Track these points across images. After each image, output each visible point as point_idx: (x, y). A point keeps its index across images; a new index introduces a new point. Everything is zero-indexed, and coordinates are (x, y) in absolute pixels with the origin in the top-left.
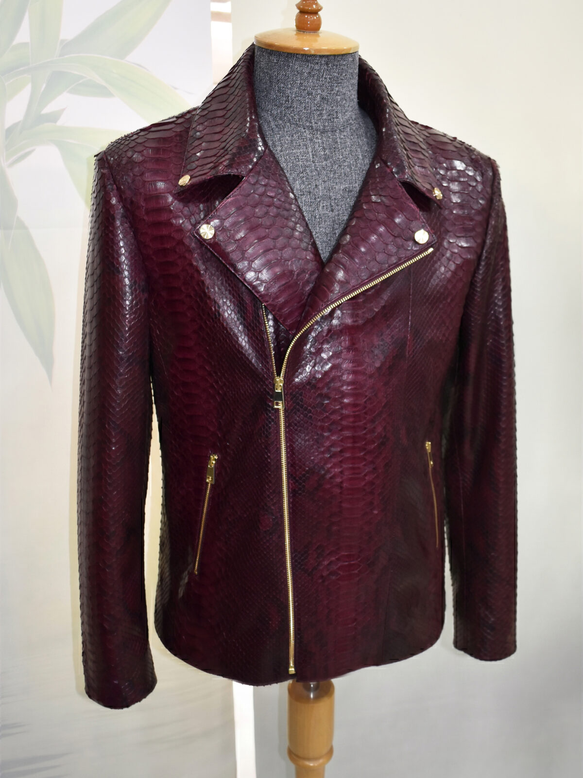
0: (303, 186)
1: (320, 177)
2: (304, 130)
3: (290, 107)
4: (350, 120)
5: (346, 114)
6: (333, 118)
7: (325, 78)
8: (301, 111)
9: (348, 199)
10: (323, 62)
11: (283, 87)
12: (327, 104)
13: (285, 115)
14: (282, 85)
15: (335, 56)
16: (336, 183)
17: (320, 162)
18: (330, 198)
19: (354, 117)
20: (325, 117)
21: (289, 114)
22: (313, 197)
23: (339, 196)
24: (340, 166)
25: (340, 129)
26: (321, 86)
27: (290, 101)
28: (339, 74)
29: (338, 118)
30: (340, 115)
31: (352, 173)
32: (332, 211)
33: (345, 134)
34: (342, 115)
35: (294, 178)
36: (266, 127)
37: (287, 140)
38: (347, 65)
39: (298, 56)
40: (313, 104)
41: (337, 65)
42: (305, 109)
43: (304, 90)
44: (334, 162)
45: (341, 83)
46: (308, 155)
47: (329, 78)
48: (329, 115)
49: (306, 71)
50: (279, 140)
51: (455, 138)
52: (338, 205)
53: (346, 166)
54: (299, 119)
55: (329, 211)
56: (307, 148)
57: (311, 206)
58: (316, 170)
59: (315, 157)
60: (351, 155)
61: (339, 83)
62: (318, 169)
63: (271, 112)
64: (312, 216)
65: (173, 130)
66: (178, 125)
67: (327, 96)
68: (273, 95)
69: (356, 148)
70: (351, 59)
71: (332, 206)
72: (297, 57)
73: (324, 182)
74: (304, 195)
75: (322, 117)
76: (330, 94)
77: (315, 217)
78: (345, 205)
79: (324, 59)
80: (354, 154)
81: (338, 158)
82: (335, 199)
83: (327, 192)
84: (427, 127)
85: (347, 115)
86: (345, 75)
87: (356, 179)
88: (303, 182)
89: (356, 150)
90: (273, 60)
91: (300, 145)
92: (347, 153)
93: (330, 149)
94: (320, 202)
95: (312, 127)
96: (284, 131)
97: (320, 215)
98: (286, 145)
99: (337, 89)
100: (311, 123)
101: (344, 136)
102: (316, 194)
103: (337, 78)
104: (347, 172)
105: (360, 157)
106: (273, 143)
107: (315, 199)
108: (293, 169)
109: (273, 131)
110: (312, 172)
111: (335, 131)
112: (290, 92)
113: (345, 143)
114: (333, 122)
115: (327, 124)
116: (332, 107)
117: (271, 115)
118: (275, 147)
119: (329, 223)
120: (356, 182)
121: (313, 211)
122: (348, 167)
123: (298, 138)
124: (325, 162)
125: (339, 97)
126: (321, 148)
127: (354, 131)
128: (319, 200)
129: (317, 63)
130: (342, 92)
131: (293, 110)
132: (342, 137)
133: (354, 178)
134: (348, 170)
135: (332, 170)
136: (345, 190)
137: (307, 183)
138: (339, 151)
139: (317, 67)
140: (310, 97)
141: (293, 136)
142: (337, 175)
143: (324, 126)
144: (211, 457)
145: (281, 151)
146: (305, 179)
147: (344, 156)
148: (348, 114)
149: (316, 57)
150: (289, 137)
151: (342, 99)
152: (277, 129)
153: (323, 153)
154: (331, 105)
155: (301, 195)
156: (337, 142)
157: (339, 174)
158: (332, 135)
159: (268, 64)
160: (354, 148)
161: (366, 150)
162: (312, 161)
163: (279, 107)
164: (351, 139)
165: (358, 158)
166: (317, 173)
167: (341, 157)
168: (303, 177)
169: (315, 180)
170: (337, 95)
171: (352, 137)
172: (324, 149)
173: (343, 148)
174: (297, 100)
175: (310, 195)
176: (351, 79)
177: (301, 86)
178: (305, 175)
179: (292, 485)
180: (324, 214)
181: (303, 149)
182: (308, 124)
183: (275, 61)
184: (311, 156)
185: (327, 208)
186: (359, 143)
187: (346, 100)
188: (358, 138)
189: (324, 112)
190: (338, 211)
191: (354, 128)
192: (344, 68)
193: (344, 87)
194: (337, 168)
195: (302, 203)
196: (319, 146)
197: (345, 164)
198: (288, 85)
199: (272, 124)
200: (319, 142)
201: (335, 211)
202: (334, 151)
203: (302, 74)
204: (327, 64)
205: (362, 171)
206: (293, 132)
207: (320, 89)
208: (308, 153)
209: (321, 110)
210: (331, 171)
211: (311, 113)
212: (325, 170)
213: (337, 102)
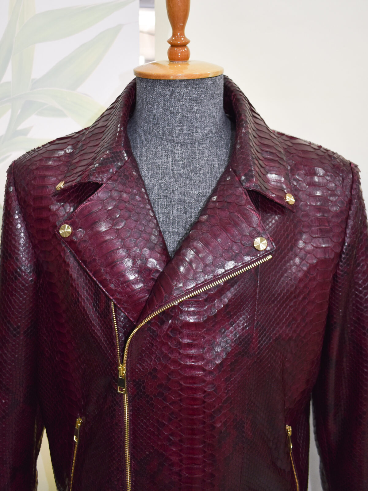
0: (160, 191)
1: (176, 183)
2: (166, 143)
3: (157, 124)
4: (209, 134)
5: (206, 128)
6: (193, 133)
7: (185, 99)
8: (165, 127)
9: (201, 203)
10: (183, 86)
11: (151, 108)
12: (187, 121)
13: (152, 131)
14: (150, 106)
15: (193, 80)
16: (191, 189)
17: (178, 170)
18: (184, 202)
19: (214, 131)
20: (185, 132)
21: (156, 130)
22: (169, 200)
23: (193, 200)
24: (196, 174)
25: (199, 142)
26: (181, 106)
27: (156, 119)
28: (198, 95)
29: (197, 132)
30: (199, 130)
31: (206, 180)
32: (186, 213)
33: (204, 146)
34: (201, 130)
35: (153, 184)
36: (138, 141)
37: (152, 151)
38: (207, 87)
39: (161, 81)
40: (174, 121)
41: (196, 88)
42: (168, 125)
43: (167, 109)
44: (191, 170)
45: (200, 103)
46: (168, 165)
47: (189, 99)
48: (189, 130)
49: (168, 93)
50: (146, 151)
51: (320, 147)
52: (191, 208)
53: (201, 174)
54: (163, 134)
55: (183, 214)
56: (167, 158)
57: (166, 208)
58: (174, 177)
59: (174, 166)
60: (208, 164)
61: (198, 103)
62: (176, 176)
63: (143, 128)
64: (166, 217)
65: (68, 143)
66: (73, 139)
67: (187, 114)
68: (144, 115)
69: (213, 158)
70: (210, 82)
71: (186, 209)
72: (160, 83)
73: (181, 187)
74: (161, 198)
75: (183, 131)
76: (190, 112)
77: (169, 219)
78: (198, 208)
79: (183, 83)
80: (211, 163)
81: (195, 167)
82: (189, 203)
83: (182, 196)
84: (292, 138)
85: (206, 130)
86: (205, 96)
87: (209, 185)
88: (161, 188)
89: (213, 160)
90: (143, 86)
91: (162, 156)
92: (204, 162)
93: (188, 159)
94: (175, 204)
95: (173, 140)
96: (151, 143)
97: (174, 216)
98: (151, 156)
99: (197, 108)
100: (173, 137)
101: (203, 147)
102: (172, 198)
103: (197, 98)
104: (202, 179)
105: (217, 166)
106: (141, 154)
107: (171, 202)
108: (153, 176)
109: (143, 144)
110: (170, 179)
111: (195, 143)
112: (156, 112)
113: (202, 154)
114: (192, 136)
115: (187, 137)
116: (192, 123)
117: (143, 131)
118: (142, 157)
119: (181, 224)
120: (210, 188)
121: (168, 213)
122: (203, 175)
123: (162, 150)
124: (183, 170)
125: (198, 115)
126: (180, 158)
127: (214, 143)
128: (174, 203)
129: (178, 87)
130: (201, 110)
131: (159, 127)
132: (201, 148)
133: (208, 185)
134: (203, 177)
135: (189, 177)
136: (198, 195)
137: (164, 188)
138: (196, 161)
139: (177, 90)
140: (172, 115)
141: (157, 148)
142: (193, 181)
143: (184, 140)
144: (77, 420)
145: (146, 161)
146: (163, 185)
147: (201, 165)
148: (208, 129)
149: (176, 82)
150: (154, 149)
151: (201, 117)
152: (146, 142)
153: (181, 163)
154: (191, 121)
155: (158, 199)
156: (195, 153)
157: (195, 181)
158: (191, 147)
159: (140, 89)
160: (211, 158)
161: (224, 160)
162: (171, 169)
163: (148, 124)
164: (210, 150)
165: (214, 166)
166: (174, 180)
167: (198, 166)
168: (162, 183)
169: (172, 186)
170: (196, 113)
171: (211, 149)
172: (183, 159)
173: (200, 158)
174: (162, 118)
175: (166, 199)
176: (211, 99)
177: (164, 106)
178: (163, 181)
179: (134, 466)
180: (177, 216)
181: (164, 159)
182: (170, 138)
183: (144, 87)
184: (171, 165)
185: (181, 211)
186: (217, 153)
187: (205, 117)
188: (217, 148)
189: (185, 127)
190: (191, 213)
191: (214, 140)
192: (203, 90)
193: (204, 106)
194: (193, 175)
195: (159, 206)
196: (179, 157)
197: (200, 172)
198: (154, 106)
199: (143, 137)
200: (178, 153)
201: (188, 213)
202: (192, 161)
203: (165, 96)
204: (187, 87)
205: (217, 178)
206: (158, 145)
207: (181, 108)
208: (169, 162)
209: (182, 126)
210: (187, 178)
211: (173, 129)
212: (182, 177)
213: (196, 119)
